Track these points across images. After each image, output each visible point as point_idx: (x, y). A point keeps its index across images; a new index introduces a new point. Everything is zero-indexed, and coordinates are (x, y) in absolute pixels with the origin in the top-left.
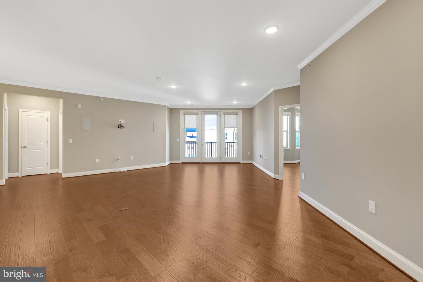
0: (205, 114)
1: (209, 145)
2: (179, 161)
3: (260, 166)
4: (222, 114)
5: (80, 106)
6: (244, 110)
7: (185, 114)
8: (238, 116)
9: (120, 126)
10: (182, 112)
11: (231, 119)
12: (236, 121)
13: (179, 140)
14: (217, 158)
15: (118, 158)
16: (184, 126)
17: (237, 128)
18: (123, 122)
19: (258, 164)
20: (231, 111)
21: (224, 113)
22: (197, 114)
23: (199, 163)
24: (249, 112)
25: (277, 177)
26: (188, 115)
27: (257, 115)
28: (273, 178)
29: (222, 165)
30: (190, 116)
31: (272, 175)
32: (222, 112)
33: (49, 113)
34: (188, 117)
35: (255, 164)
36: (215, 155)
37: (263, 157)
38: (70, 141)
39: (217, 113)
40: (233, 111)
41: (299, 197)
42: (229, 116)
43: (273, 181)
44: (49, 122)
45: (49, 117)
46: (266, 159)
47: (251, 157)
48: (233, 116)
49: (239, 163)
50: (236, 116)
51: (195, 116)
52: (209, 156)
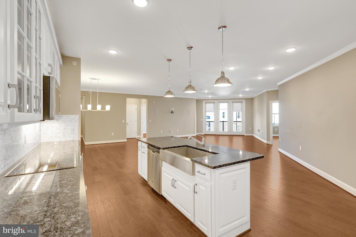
0: (219, 102)
1: (222, 123)
2: (202, 133)
3: (258, 137)
4: (231, 102)
5: (154, 102)
6: (247, 99)
7: (206, 103)
8: (243, 103)
9: (172, 112)
10: (204, 102)
11: (238, 106)
12: (241, 107)
13: (202, 120)
14: (228, 132)
15: (171, 130)
16: (206, 111)
17: (242, 111)
18: (173, 109)
19: (257, 136)
20: (237, 100)
21: (232, 102)
22: (214, 103)
23: (216, 135)
24: (250, 101)
25: (269, 143)
26: (208, 104)
27: (256, 104)
28: (266, 143)
29: (231, 137)
30: (209, 104)
31: (265, 142)
32: (231, 101)
33: (136, 105)
34: (208, 105)
35: (255, 136)
36: (226, 130)
37: (260, 131)
38: (150, 121)
39: (228, 102)
40: (239, 100)
41: (278, 151)
42: (236, 103)
43: (266, 145)
44: (137, 110)
45: (137, 108)
46: (262, 133)
47: (252, 131)
48: (239, 103)
49: (244, 135)
50: (241, 103)
51: (213, 104)
52: (221, 130)
